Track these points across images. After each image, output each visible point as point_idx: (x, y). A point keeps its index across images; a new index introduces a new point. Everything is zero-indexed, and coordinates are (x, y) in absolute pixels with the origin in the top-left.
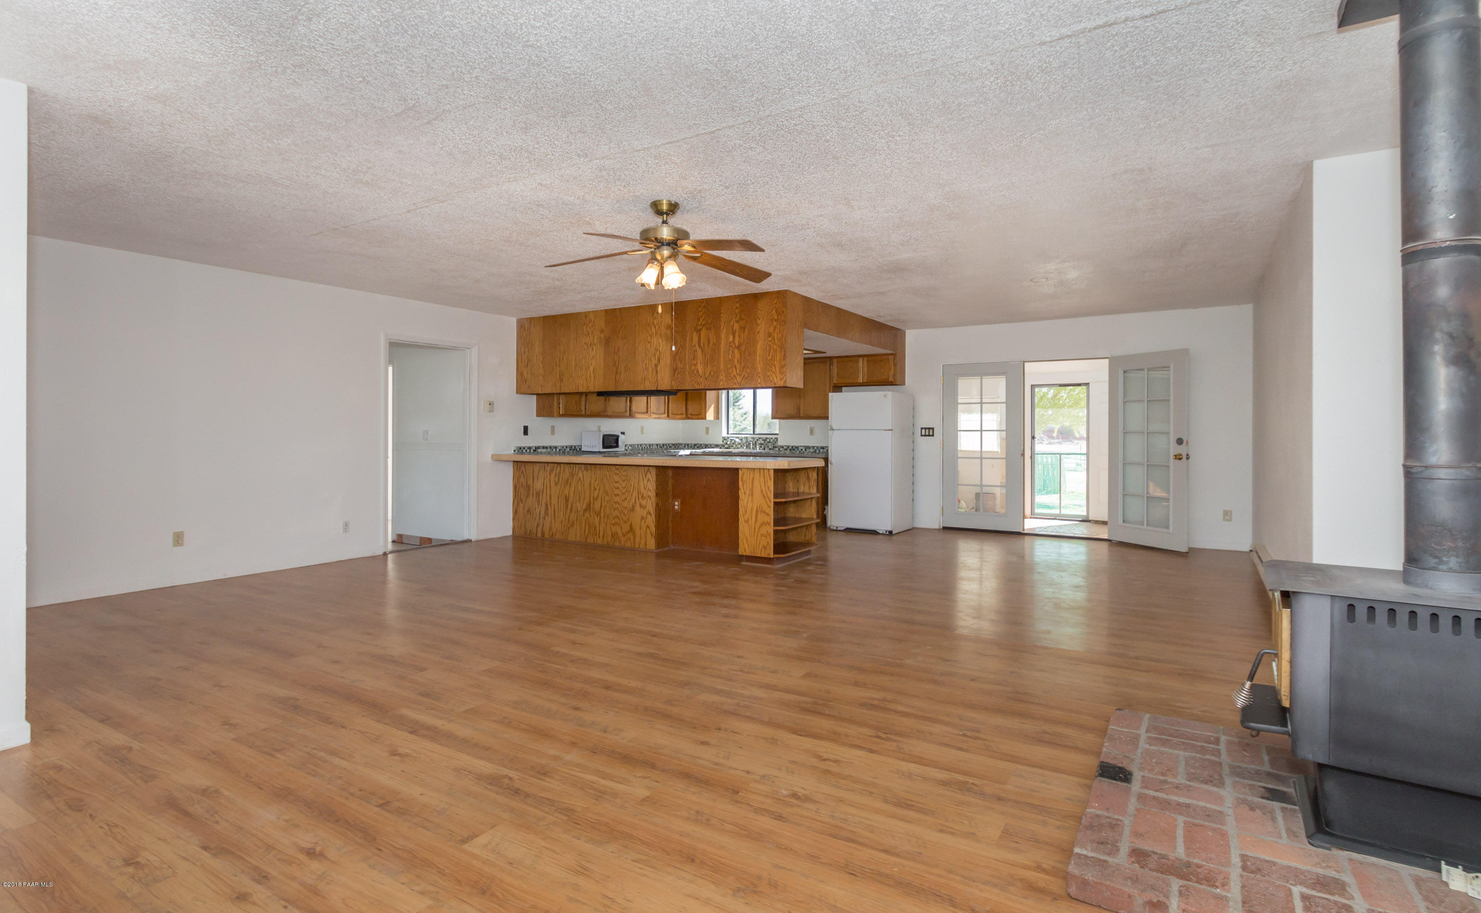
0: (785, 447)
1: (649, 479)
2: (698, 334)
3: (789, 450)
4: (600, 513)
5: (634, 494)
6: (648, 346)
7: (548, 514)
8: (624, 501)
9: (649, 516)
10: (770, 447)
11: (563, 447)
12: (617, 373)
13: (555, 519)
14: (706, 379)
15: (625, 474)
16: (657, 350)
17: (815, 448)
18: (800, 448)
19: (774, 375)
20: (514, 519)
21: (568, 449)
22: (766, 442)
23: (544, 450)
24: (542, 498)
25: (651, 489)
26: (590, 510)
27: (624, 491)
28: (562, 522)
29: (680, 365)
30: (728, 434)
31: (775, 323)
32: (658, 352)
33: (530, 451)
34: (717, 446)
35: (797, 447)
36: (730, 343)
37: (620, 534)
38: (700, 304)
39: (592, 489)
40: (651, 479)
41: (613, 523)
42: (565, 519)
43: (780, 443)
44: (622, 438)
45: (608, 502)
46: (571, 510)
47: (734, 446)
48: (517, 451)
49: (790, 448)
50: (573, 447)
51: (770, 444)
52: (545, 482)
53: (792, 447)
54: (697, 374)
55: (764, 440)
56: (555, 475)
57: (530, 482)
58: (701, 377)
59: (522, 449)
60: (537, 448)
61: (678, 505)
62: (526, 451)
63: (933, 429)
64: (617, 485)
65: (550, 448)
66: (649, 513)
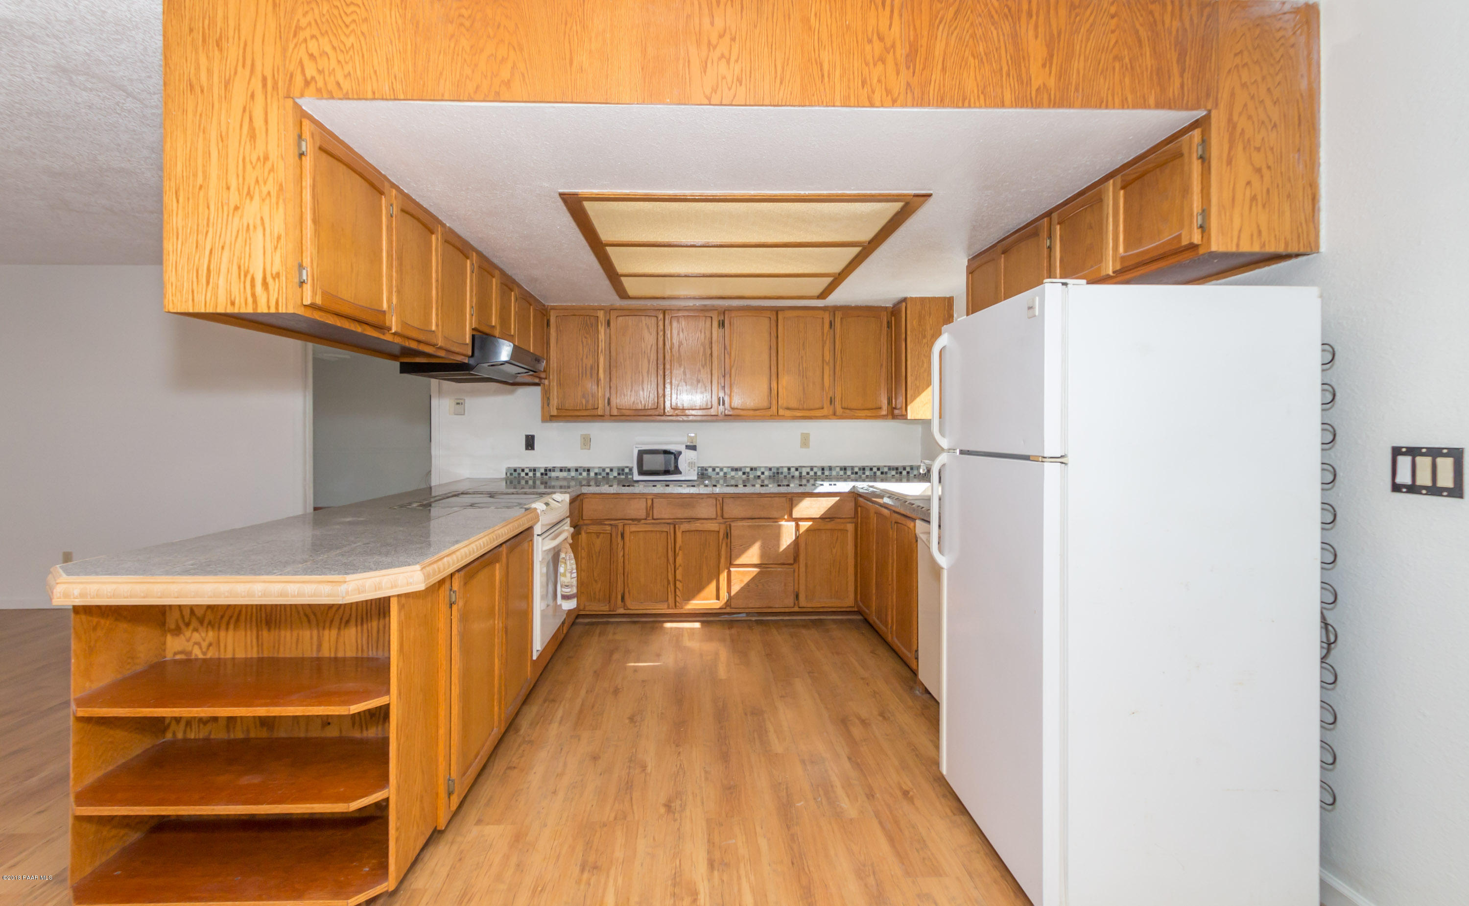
21: (615, 474)
33: (534, 474)
60: (549, 470)
65: (577, 470)
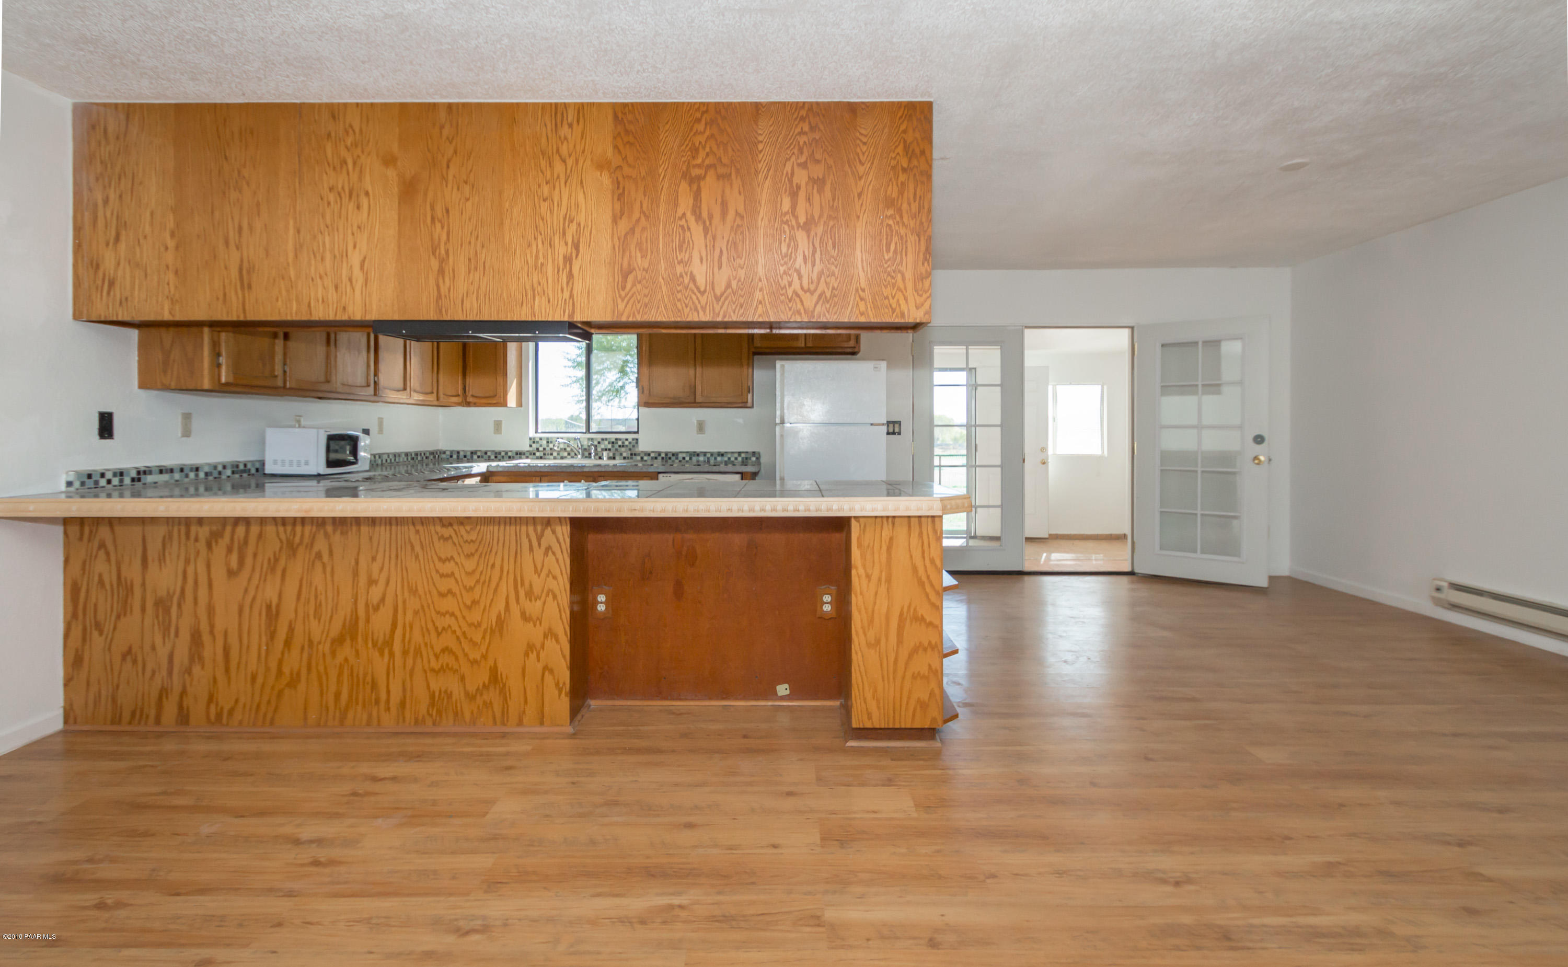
0: (652, 455)
1: (549, 548)
2: (695, 187)
3: (660, 458)
4: (389, 643)
5: (503, 588)
6: (544, 206)
7: (201, 659)
8: (469, 608)
9: (550, 644)
10: (625, 455)
11: (215, 467)
12: (441, 272)
13: (227, 670)
14: (718, 299)
15: (473, 536)
16: (571, 221)
17: (708, 455)
18: (681, 456)
19: (900, 296)
20: (67, 682)
21: (228, 472)
22: (616, 446)
23: (165, 477)
24: (180, 615)
25: (557, 572)
26: (354, 638)
27: (469, 582)
28: (254, 678)
29: (640, 262)
30: (536, 432)
31: (902, 177)
32: (574, 226)
33: (121, 481)
34: (519, 454)
35: (675, 454)
36: (786, 213)
37: (457, 692)
38: (698, 115)
39: (363, 580)
40: (556, 547)
41: (437, 667)
42: (268, 669)
43: (642, 447)
44: (364, 442)
45: (416, 613)
46: (288, 643)
47: (555, 454)
48: (77, 484)
49: (663, 455)
50: (241, 467)
51: (623, 449)
52: (190, 570)
53: (666, 454)
54: (692, 286)
55: (613, 443)
56: (230, 550)
57: (133, 572)
58: (703, 293)
59: (96, 477)
60: (141, 473)
61: (606, 603)
62: (109, 482)
63: (899, 423)
64: (448, 568)
65: (182, 470)
66: (550, 633)
